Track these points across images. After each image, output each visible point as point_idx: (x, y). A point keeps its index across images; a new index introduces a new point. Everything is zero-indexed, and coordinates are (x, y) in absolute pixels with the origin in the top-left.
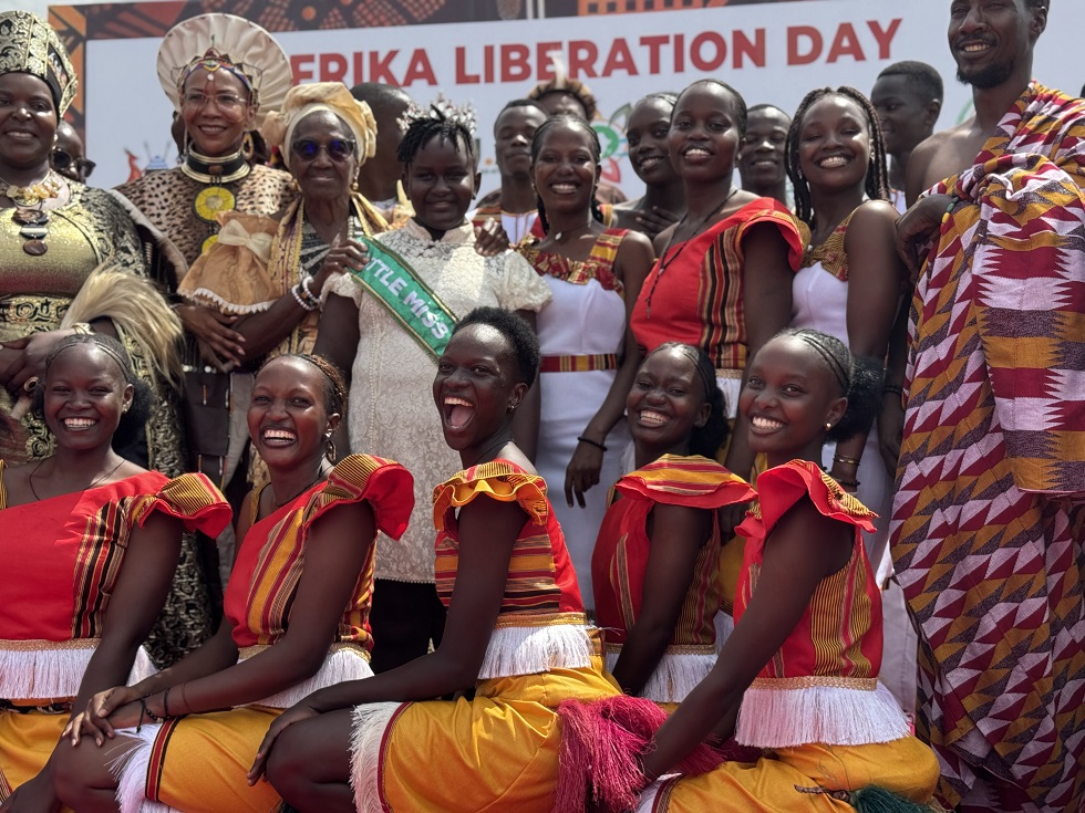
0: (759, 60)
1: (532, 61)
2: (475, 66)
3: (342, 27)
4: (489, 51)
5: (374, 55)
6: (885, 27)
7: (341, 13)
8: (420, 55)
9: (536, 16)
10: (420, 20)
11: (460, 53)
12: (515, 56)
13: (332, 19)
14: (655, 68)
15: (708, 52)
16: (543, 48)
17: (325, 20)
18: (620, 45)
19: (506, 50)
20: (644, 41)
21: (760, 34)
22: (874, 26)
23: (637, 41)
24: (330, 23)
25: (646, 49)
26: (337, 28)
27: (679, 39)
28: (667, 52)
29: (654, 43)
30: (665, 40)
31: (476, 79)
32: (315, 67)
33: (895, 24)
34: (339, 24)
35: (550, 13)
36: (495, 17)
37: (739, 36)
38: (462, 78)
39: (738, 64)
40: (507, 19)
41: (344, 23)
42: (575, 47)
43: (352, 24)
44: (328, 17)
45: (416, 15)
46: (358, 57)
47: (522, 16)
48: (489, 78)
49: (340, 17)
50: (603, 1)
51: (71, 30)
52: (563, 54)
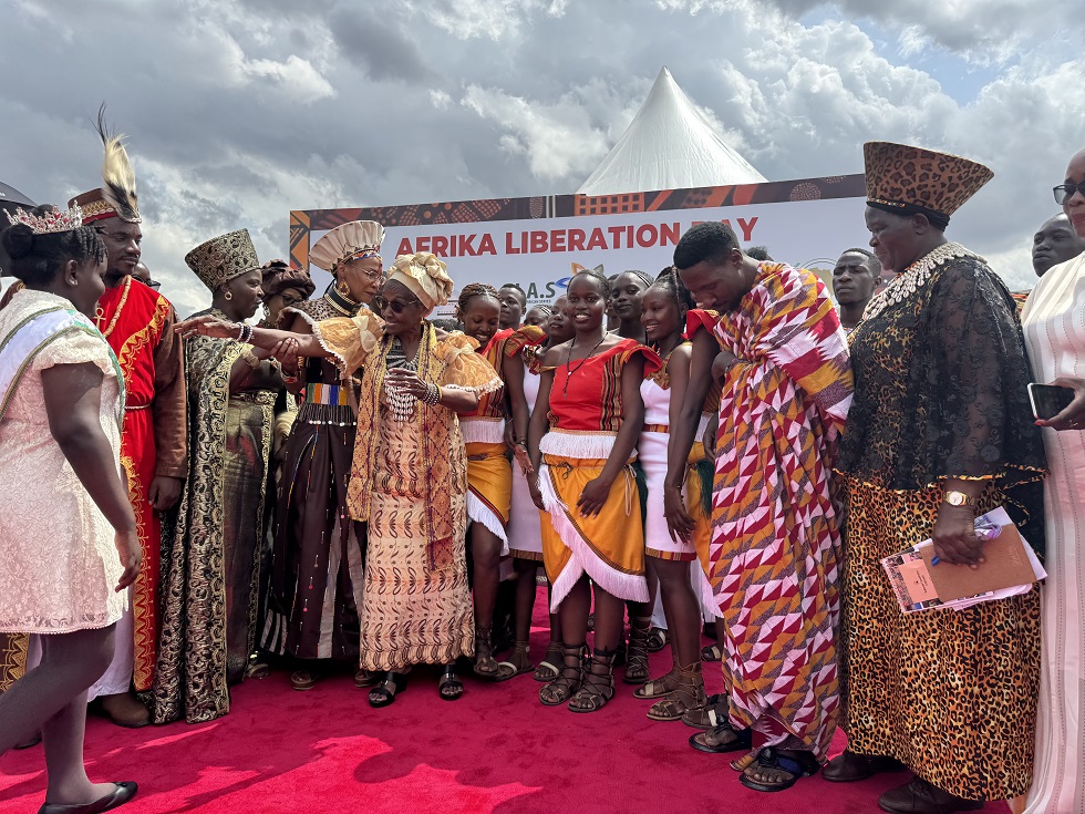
1: (548, 241)
2: (517, 244)
3: (445, 222)
4: (525, 235)
5: (462, 237)
6: (748, 222)
7: (444, 214)
8: (487, 237)
9: (551, 216)
10: (487, 218)
11: (509, 236)
12: (539, 238)
13: (440, 218)
14: (617, 245)
15: (647, 236)
16: (554, 233)
17: (436, 219)
18: (597, 232)
19: (534, 234)
20: (611, 230)
21: (677, 226)
22: (741, 221)
23: (607, 230)
24: (438, 220)
25: (612, 234)
26: (442, 223)
27: (631, 228)
28: (624, 236)
29: (616, 231)
30: (623, 229)
32: (430, 244)
33: (754, 220)
34: (443, 221)
35: (557, 216)
36: (529, 217)
37: (664, 227)
38: (510, 250)
39: (663, 243)
40: (535, 218)
41: (446, 220)
42: (572, 233)
43: (451, 221)
44: (438, 217)
45: (485, 215)
46: (453, 238)
47: (543, 216)
48: (525, 251)
49: (444, 217)
50: (588, 206)
51: (302, 225)
52: (566, 237)
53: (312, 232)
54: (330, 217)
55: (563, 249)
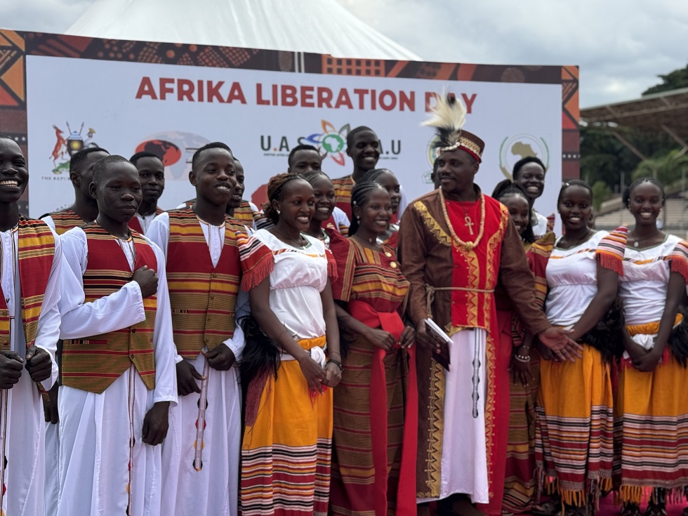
0: (412, 108)
1: (298, 95)
2: (267, 95)
3: (191, 65)
4: (275, 87)
5: (210, 83)
6: (469, 97)
7: (190, 56)
8: (236, 86)
9: (300, 71)
10: (236, 65)
11: (259, 87)
12: (289, 92)
13: (185, 59)
14: (362, 106)
15: (388, 100)
16: (304, 89)
17: (181, 59)
18: (344, 92)
19: (284, 88)
20: (356, 91)
21: (412, 94)
22: (464, 96)
23: (353, 91)
24: (183, 61)
25: (357, 96)
26: (187, 65)
27: (373, 92)
28: (367, 98)
29: (361, 93)
30: (366, 92)
31: (268, 103)
32: (175, 86)
33: (474, 96)
34: (188, 63)
35: (307, 71)
36: (278, 69)
37: (402, 93)
38: (260, 101)
39: (402, 108)
40: (285, 71)
41: (192, 62)
42: (321, 90)
43: (197, 64)
44: (182, 58)
45: (234, 62)
46: (200, 83)
47: (293, 70)
48: (275, 103)
49: (189, 59)
50: (335, 66)
51: (14, 47)
52: (315, 93)
53: (28, 57)
54: (51, 42)
55: (312, 105)
